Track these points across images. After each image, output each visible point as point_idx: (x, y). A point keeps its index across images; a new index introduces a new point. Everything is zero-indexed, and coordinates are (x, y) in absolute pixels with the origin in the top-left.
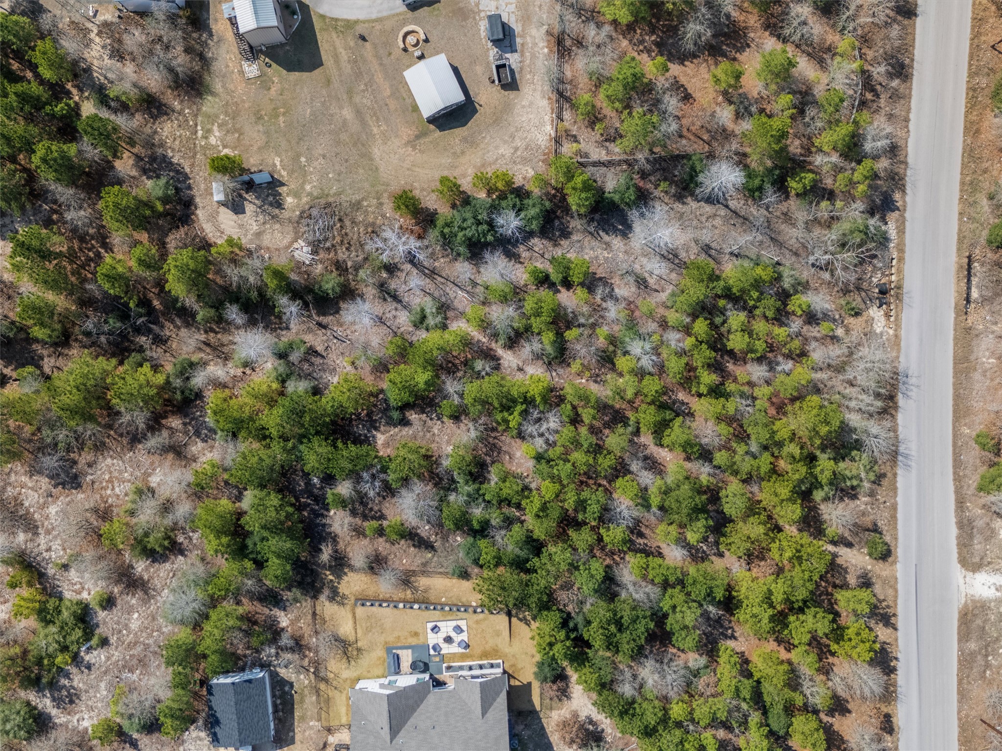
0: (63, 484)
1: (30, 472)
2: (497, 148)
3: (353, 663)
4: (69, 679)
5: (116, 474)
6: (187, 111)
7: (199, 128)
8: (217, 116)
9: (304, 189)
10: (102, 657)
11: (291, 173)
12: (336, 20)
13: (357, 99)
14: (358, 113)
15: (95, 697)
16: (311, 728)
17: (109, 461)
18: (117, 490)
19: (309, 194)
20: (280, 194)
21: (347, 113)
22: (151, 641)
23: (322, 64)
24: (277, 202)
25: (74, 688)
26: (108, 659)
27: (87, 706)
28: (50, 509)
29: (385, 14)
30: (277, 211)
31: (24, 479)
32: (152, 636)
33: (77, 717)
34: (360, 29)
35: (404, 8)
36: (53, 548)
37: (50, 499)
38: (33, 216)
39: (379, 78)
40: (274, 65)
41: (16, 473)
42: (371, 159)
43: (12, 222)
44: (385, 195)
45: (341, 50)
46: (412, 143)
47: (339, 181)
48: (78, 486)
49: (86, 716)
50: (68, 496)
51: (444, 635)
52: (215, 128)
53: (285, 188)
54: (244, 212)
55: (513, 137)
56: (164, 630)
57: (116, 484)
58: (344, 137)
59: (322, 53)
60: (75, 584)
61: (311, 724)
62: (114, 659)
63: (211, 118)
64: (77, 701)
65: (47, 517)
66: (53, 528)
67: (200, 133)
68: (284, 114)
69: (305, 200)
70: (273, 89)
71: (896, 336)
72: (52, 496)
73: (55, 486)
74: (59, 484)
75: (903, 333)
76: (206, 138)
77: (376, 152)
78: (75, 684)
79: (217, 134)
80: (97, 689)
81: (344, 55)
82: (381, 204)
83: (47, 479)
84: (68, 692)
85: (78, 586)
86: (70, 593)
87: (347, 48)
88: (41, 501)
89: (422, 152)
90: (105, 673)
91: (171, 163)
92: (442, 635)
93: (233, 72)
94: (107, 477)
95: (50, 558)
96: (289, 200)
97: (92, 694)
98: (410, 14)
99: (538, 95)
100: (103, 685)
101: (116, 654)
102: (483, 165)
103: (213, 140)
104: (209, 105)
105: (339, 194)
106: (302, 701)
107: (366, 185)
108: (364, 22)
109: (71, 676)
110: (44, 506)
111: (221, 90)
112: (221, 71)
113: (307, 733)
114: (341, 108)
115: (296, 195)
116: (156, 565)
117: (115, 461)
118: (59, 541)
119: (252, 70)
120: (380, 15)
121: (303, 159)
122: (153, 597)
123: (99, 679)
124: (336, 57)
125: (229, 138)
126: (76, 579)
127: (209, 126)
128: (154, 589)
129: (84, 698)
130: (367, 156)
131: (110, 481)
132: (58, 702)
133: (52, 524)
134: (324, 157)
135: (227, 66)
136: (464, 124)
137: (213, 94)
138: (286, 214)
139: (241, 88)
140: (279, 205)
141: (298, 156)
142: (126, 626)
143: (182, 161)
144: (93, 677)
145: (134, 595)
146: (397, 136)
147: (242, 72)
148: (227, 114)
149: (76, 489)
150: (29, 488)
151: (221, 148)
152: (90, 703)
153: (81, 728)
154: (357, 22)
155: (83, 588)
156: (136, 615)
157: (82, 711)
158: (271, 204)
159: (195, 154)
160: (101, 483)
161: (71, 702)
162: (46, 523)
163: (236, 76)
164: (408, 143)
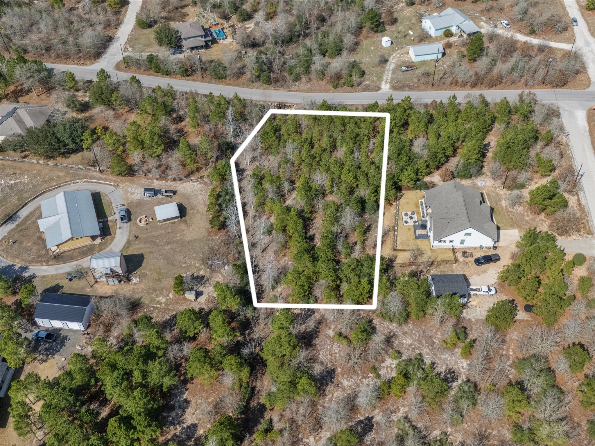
0: (332, 378)
1: (323, 395)
2: (198, 200)
3: (424, 252)
4: (441, 373)
5: (328, 353)
6: (145, 310)
7: (155, 306)
8: (152, 297)
9: (198, 267)
10: (427, 357)
11: (188, 270)
12: (124, 247)
13: (163, 243)
14: (169, 243)
15: (450, 361)
16: (456, 268)
17: (320, 356)
18: (337, 351)
19: (201, 265)
20: (198, 276)
21: (168, 247)
22: (417, 334)
23: (142, 254)
24: (201, 278)
25: (445, 371)
26: (428, 354)
27: (455, 365)
28: (345, 385)
29: (128, 230)
30: (205, 278)
31: (327, 399)
32: (415, 333)
33: (462, 370)
34: (132, 238)
35: (129, 224)
36: (367, 383)
37: (340, 385)
38: (178, 390)
39: (156, 234)
40: (136, 271)
41: (324, 403)
42: (191, 240)
43: (179, 401)
44: (209, 237)
45: (138, 246)
46: (188, 226)
47: (197, 253)
48: (333, 371)
49: (461, 365)
50: (338, 376)
51: (409, 219)
52: (158, 299)
53: (195, 274)
54: (203, 291)
55: (195, 195)
56: (411, 328)
57: (334, 352)
58: (178, 249)
59: (137, 253)
60: (388, 371)
61: (454, 268)
62: (428, 351)
63: (153, 300)
64: (453, 370)
65: (350, 386)
66: (356, 383)
67: (158, 306)
68: (160, 270)
69: (203, 267)
70: (147, 273)
71: (297, 104)
72: (338, 385)
73: (333, 382)
74: (331, 380)
75: (295, 103)
76: (161, 303)
77: (188, 239)
78: (443, 370)
79: (161, 298)
80: (445, 360)
81: (141, 246)
82: (212, 240)
83: (328, 387)
84: (448, 374)
85: (389, 369)
86: (392, 373)
87: (139, 244)
88: (340, 389)
89: (193, 223)
90: (436, 355)
91: (169, 320)
92: (409, 220)
93: (133, 288)
94: (329, 357)
95: (373, 384)
96: (202, 273)
97: (448, 362)
98: (132, 221)
99: (181, 185)
100: (443, 357)
101: (426, 350)
102: (205, 205)
103: (164, 301)
104: (146, 300)
105: (204, 255)
106: (444, 271)
107: (202, 244)
108: (129, 237)
109: (439, 372)
110: (344, 389)
111: (140, 295)
112: (130, 294)
113: (459, 269)
114: (165, 249)
115: (200, 270)
116: (377, 331)
117: (321, 353)
118: (364, 380)
119: (135, 280)
120: (128, 231)
121: (184, 265)
122: (394, 333)
123: (440, 359)
124: (140, 248)
125: (164, 293)
126: (385, 371)
127: (156, 301)
128: (390, 333)
129: (451, 366)
130: (189, 242)
131: (331, 355)
132: (454, 379)
133: (354, 384)
134: (185, 257)
135: (130, 290)
136: (186, 208)
137: (141, 298)
138: (208, 275)
139: (142, 285)
140: (203, 277)
141: (182, 267)
142: (410, 345)
143: (170, 315)
144: (439, 362)
145: (393, 342)
146: (183, 231)
147: (135, 284)
148: (153, 293)
149: (335, 372)
150: (333, 396)
151: (168, 298)
152: (453, 363)
153: (467, 368)
154: (128, 240)
155: (390, 367)
156: (404, 341)
157: (458, 367)
158: (201, 280)
159: (168, 309)
160: (332, 359)
161: (453, 372)
162: (353, 387)
163: (136, 287)
164: (188, 227)
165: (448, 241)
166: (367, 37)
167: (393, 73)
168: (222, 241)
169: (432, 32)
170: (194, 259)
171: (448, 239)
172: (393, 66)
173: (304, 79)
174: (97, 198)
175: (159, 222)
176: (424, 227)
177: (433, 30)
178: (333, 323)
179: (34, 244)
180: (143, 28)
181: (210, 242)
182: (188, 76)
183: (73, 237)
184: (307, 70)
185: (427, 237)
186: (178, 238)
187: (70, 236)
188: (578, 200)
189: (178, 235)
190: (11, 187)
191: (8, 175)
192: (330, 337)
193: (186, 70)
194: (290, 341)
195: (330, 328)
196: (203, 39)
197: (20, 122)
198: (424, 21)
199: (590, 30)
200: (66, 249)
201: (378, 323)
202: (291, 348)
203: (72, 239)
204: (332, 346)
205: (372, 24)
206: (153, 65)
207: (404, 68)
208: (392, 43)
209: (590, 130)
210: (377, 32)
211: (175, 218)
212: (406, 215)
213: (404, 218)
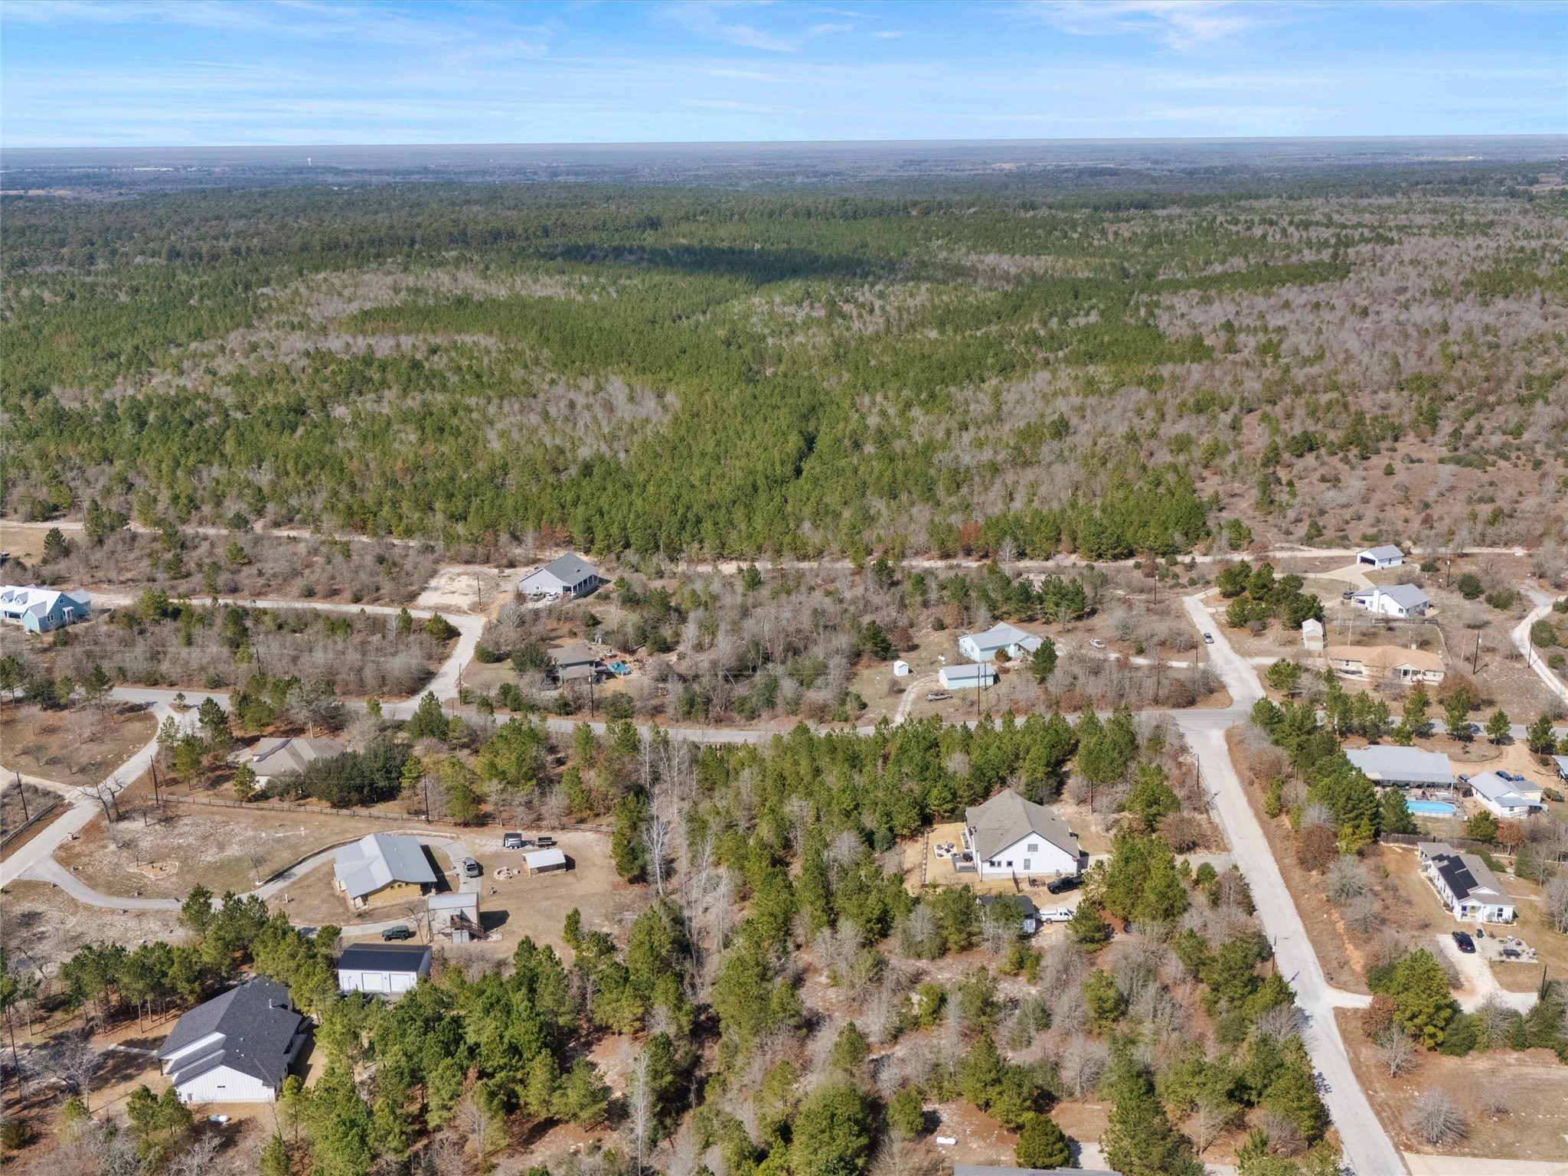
2: (594, 851)
5: (819, 999)
13: (538, 899)
14: (547, 899)
15: (1011, 989)
21: (546, 903)
22: (960, 967)
23: (505, 911)
25: (1004, 1000)
27: (1019, 992)
29: (480, 884)
32: (955, 965)
35: (480, 877)
39: (525, 888)
40: (498, 928)
42: (585, 895)
44: (614, 892)
45: (498, 903)
46: (581, 873)
47: (596, 909)
49: (1027, 992)
51: (945, 852)
55: (589, 846)
56: (950, 962)
57: (828, 998)
58: (564, 905)
59: (497, 910)
64: (1016, 998)
68: (536, 926)
70: (515, 930)
77: (579, 893)
81: (503, 901)
82: (620, 894)
84: (1008, 1002)
89: (586, 877)
97: (1008, 991)
98: (485, 875)
99: (564, 835)
102: (605, 856)
105: (607, 910)
107: (604, 898)
114: (541, 905)
119: (495, 937)
120: (480, 886)
122: (923, 970)
124: (502, 905)
128: (917, 970)
129: (1013, 994)
130: (582, 897)
132: (1017, 1006)
135: (488, 949)
139: (507, 943)
142: (949, 979)
145: (923, 979)
146: (571, 885)
147: (496, 942)
152: (1016, 992)
156: (939, 976)
157: (1023, 994)
161: (1016, 1000)
163: (497, 945)
164: (578, 881)
165: (1004, 864)
166: (869, 667)
167: (914, 703)
168: (636, 895)
169: (976, 655)
171: (1003, 858)
172: (912, 696)
173: (765, 715)
174: (426, 850)
176: (968, 858)
177: (977, 650)
179: (323, 902)
180: (488, 662)
181: (617, 897)
182: (568, 714)
183: (394, 881)
184: (770, 703)
185: (974, 869)
186: (563, 893)
187: (390, 879)
188: (1209, 818)
189: (563, 890)
190: (279, 840)
191: (272, 827)
193: (566, 705)
196: (593, 669)
197: (295, 754)
198: (961, 641)
199: (1233, 648)
200: (379, 904)
203: (390, 885)
204: (825, 992)
205: (876, 645)
206: (509, 698)
207: (930, 697)
208: (910, 671)
209: (1230, 750)
210: (885, 659)
211: (558, 867)
212: (939, 847)
213: (937, 851)
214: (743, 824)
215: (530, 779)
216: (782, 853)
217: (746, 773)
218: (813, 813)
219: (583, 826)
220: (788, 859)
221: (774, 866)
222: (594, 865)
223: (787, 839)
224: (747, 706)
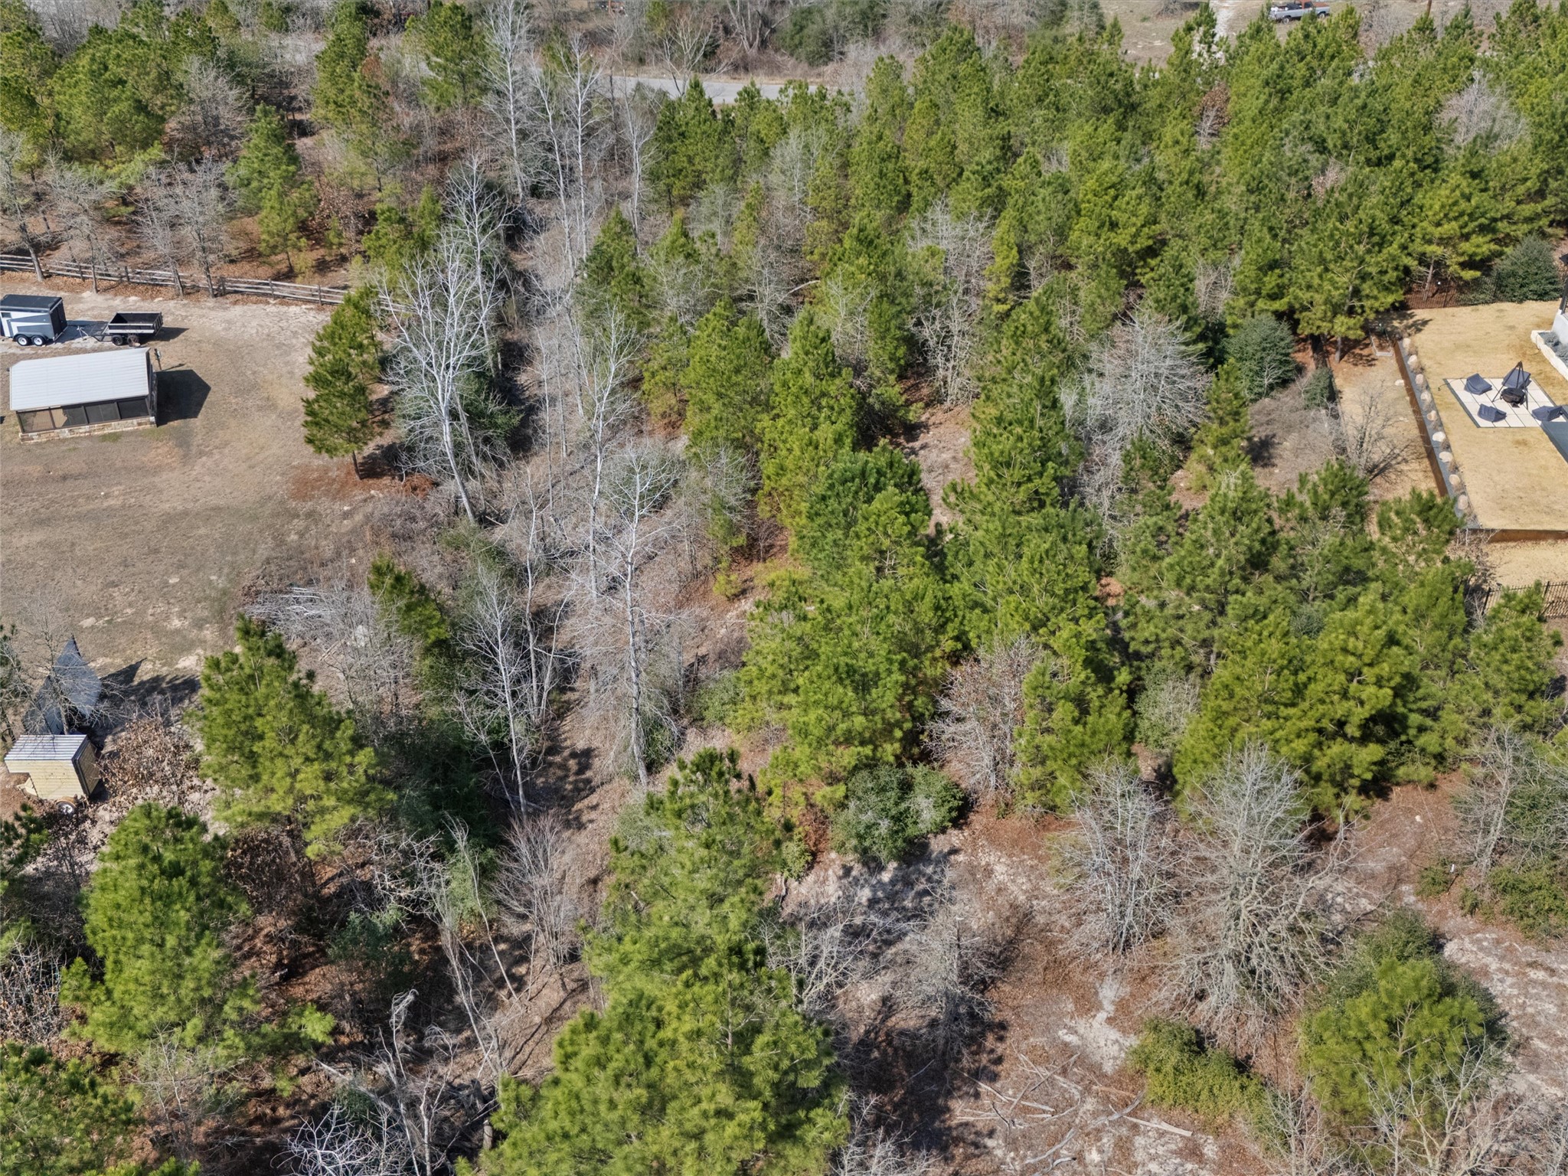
9: (177, 632)
19: (198, 624)
44: (293, 505)
46: (191, 455)
47: (199, 569)
53: (145, 667)
58: (86, 548)
77: (166, 506)
89: (224, 445)
96: (188, 665)
99: (215, 314)
105: (235, 576)
107: (245, 528)
115: (183, 648)
130: (169, 520)
134: (113, 585)
136: (205, 389)
146: (155, 472)
164: (186, 459)
168: (368, 518)
170: (165, 593)
175: (24, 417)
178: (1109, 965)
181: (299, 524)
186: (111, 502)
189: (116, 490)
192: (1095, 1069)
194: (744, 1039)
195: (1087, 1004)
201: (1494, 965)
202: (751, 1111)
204: (1124, 1147)
211: (126, 408)
212: (1476, 384)
213: (1473, 402)
214: (770, 295)
215: (145, 145)
216: (892, 391)
217: (790, 149)
218: (1005, 260)
219: (285, 288)
220: (915, 413)
221: (865, 440)
222: (269, 405)
223: (915, 346)
224: (812, 29)
